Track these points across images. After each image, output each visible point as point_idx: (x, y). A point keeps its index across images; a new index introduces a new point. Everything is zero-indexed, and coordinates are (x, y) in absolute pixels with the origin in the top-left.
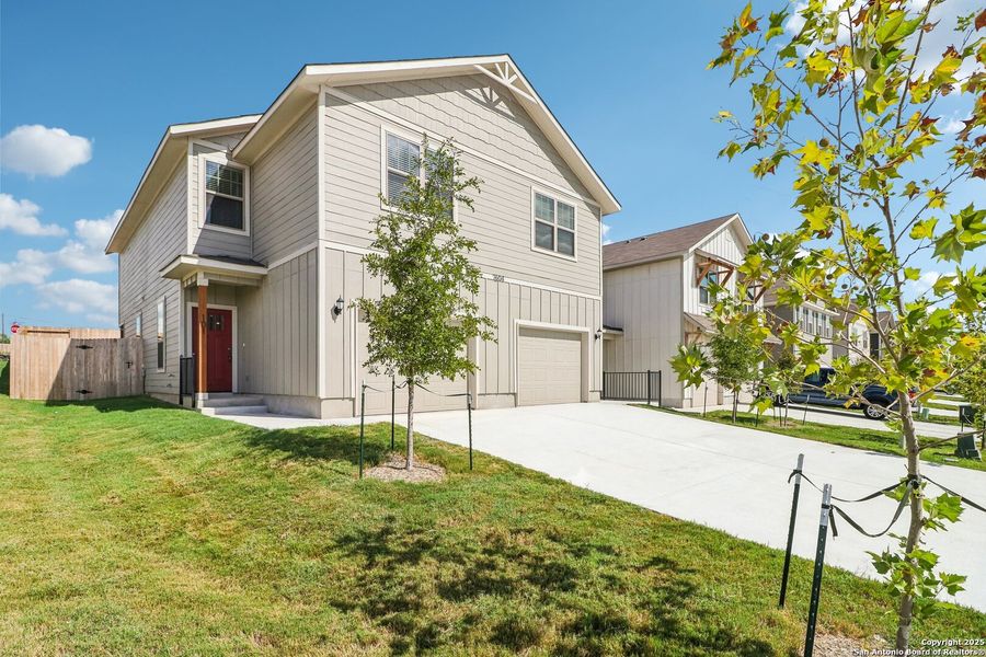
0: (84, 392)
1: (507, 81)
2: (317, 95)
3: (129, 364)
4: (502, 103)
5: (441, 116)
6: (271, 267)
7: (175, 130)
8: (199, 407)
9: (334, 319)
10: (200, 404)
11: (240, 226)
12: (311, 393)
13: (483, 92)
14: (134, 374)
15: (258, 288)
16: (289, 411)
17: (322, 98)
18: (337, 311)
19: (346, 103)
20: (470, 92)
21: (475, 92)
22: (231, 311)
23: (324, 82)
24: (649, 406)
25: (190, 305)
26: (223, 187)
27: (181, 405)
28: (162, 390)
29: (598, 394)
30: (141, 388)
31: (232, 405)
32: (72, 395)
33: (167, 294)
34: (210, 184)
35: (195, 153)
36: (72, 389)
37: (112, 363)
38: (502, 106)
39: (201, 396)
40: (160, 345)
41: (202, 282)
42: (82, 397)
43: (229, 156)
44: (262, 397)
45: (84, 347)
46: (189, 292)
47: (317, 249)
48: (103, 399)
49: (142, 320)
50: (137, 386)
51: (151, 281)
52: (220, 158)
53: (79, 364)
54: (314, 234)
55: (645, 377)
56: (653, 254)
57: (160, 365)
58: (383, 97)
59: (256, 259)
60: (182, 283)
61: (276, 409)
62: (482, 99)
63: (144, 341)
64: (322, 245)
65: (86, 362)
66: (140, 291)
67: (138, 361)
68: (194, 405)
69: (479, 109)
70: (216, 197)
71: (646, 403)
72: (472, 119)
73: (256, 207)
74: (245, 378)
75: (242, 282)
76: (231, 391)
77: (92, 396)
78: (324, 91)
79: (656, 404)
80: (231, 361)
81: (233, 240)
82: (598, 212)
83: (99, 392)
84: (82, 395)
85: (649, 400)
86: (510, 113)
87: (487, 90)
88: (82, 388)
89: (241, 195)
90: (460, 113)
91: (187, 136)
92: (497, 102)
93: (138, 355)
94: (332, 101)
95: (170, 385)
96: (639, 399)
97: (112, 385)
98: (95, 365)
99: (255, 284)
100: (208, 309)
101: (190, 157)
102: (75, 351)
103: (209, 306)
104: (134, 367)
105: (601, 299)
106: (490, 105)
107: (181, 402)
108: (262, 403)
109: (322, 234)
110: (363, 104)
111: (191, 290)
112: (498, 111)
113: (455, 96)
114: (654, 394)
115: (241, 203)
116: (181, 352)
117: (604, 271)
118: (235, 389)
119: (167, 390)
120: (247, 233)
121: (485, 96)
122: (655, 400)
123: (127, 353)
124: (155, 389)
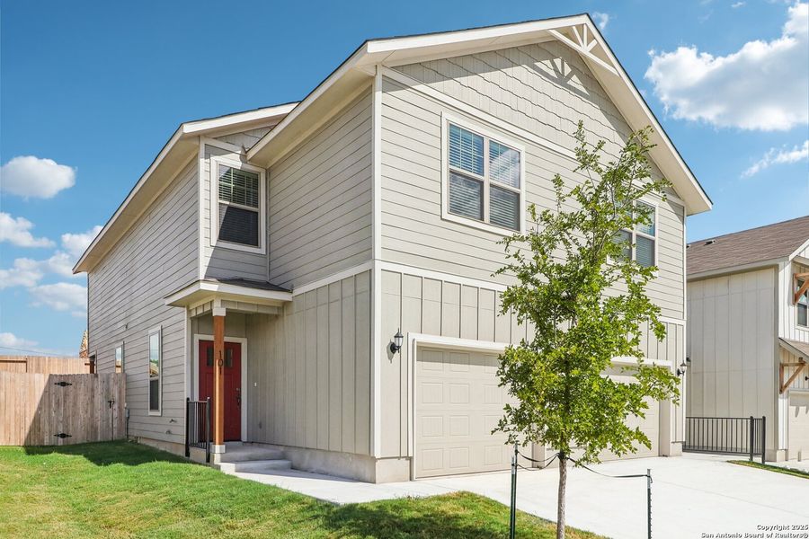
0: (63, 436)
1: (585, 49)
2: (373, 78)
3: (111, 403)
4: (575, 78)
5: (507, 98)
6: (297, 292)
7: (188, 128)
8: (216, 463)
9: (390, 358)
10: (217, 459)
11: (255, 243)
12: (362, 450)
13: (553, 64)
14: (116, 414)
15: (277, 317)
16: (324, 469)
17: (379, 82)
18: (393, 348)
19: (404, 87)
20: (538, 64)
21: (545, 65)
22: (240, 344)
23: (382, 62)
24: (751, 463)
25: (198, 337)
26: (238, 196)
27: (186, 458)
28: (156, 436)
29: (681, 445)
30: (124, 432)
31: (251, 459)
32: (50, 438)
33: (165, 324)
34: (224, 192)
35: (207, 156)
36: (50, 432)
37: (92, 402)
38: (575, 81)
39: (218, 449)
40: (154, 385)
41: (219, 311)
42: (61, 441)
43: (243, 158)
44: (282, 449)
45: (63, 384)
46: (196, 322)
47: (370, 272)
48: (84, 444)
49: (124, 352)
50: (119, 430)
51: (139, 306)
52: (234, 161)
53: (58, 403)
54: (367, 253)
55: (746, 425)
56: (734, 263)
57: (154, 406)
58: (444, 78)
59: (275, 282)
60: (189, 311)
61: (305, 465)
62: (552, 73)
63: (127, 376)
64: (379, 266)
65: (65, 401)
66: (122, 316)
67: (120, 398)
68: (209, 459)
69: (548, 87)
70: (230, 208)
71: (747, 458)
72: (541, 100)
73: (274, 219)
74: (259, 425)
75: (261, 311)
76: (240, 440)
77: (71, 441)
78: (381, 72)
79: (758, 459)
80: (239, 404)
81: (247, 258)
82: (682, 212)
83: (79, 436)
84: (60, 439)
85: (752, 454)
86: (585, 92)
87: (558, 62)
88: (61, 430)
89: (256, 204)
90: (528, 93)
91: (198, 136)
92: (569, 77)
93: (120, 392)
94: (391, 85)
95: (169, 432)
96: (736, 453)
97: (94, 429)
98: (75, 404)
99: (276, 313)
100: (225, 343)
101: (202, 161)
102: (54, 388)
103: (227, 339)
104: (116, 406)
105: (684, 323)
106: (561, 80)
107: (188, 454)
108: (283, 457)
109: (378, 253)
110: (421, 87)
111: (202, 320)
112: (570, 88)
113: (521, 71)
114: (758, 446)
115: (256, 214)
116: (186, 394)
117: (688, 281)
118: (244, 437)
119: (165, 437)
120: (262, 251)
121: (556, 70)
122: (757, 454)
123: (108, 390)
124: (145, 434)
